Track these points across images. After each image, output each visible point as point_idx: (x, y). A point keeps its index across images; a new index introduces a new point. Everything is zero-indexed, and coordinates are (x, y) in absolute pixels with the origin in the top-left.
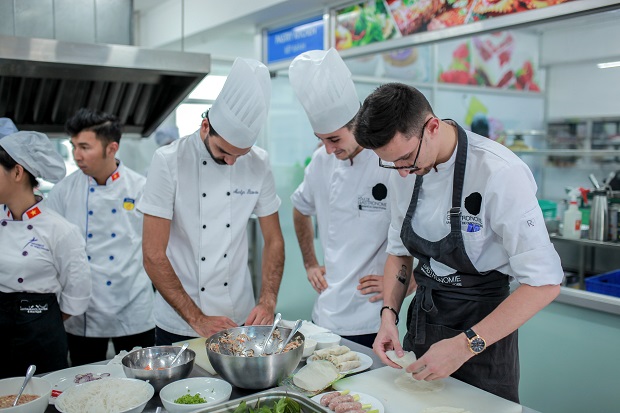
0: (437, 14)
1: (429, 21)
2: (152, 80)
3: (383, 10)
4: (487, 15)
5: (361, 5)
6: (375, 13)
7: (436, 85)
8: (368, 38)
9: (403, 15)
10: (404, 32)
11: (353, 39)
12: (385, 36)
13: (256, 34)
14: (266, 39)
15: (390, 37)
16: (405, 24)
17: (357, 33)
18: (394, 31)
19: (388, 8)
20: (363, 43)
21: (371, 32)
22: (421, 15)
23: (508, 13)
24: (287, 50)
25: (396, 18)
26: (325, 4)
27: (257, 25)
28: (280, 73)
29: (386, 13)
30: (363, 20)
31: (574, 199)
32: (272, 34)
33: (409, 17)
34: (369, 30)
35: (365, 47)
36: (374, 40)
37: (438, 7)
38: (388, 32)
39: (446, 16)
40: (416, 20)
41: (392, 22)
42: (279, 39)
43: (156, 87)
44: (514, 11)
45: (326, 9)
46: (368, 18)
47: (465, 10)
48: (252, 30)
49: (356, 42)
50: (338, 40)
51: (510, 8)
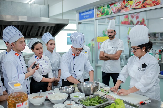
0: (123, 9)
1: (121, 10)
2: (54, 25)
3: (109, 8)
4: (135, 9)
5: (103, 6)
6: (107, 8)
7: (120, 25)
8: (105, 14)
9: (114, 9)
10: (114, 13)
11: (101, 15)
12: (110, 14)
13: (76, 13)
14: (79, 14)
15: (111, 14)
16: (115, 11)
17: (102, 13)
18: (112, 12)
19: (110, 7)
20: (104, 15)
21: (106, 13)
22: (119, 9)
23: (140, 8)
24: (84, 17)
25: (112, 9)
26: (94, 6)
27: (76, 11)
28: (82, 23)
29: (110, 8)
30: (104, 10)
31: (157, 52)
32: (80, 13)
33: (116, 9)
34: (105, 12)
35: (104, 16)
36: (107, 15)
37: (123, 7)
38: (110, 13)
39: (125, 9)
40: (117, 10)
41: (111, 10)
42: (82, 14)
43: (54, 27)
44: (142, 8)
45: (94, 7)
46: (105, 9)
47: (130, 8)
48: (75, 12)
49: (102, 15)
50: (97, 15)
51: (141, 7)
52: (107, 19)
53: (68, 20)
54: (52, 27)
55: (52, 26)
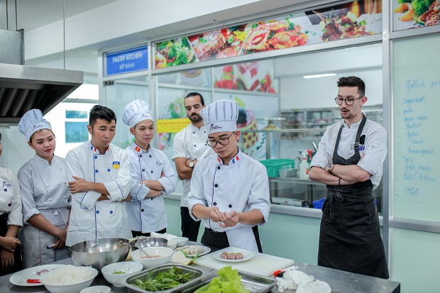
0: (222, 49)
1: (217, 53)
3: (187, 45)
4: (252, 51)
5: (173, 41)
6: (182, 46)
7: (213, 89)
8: (177, 62)
9: (200, 48)
10: (200, 58)
11: (167, 63)
12: (189, 61)
13: (99, 56)
14: (105, 59)
15: (192, 62)
16: (202, 54)
17: (170, 59)
18: (194, 57)
19: (191, 44)
20: (174, 64)
21: (179, 58)
22: (211, 48)
23: (263, 50)
24: (121, 67)
25: (195, 50)
26: (148, 39)
27: (99, 50)
28: (115, 82)
29: (189, 47)
30: (174, 50)
31: (305, 156)
32: (110, 56)
33: (204, 50)
34: (178, 56)
35: (175, 67)
36: (182, 63)
37: (222, 45)
38: (191, 58)
39: (227, 50)
40: (208, 51)
41: (193, 52)
42: (115, 60)
44: (267, 50)
45: (149, 42)
46: (177, 49)
47: (238, 48)
48: (96, 53)
49: (170, 64)
50: (157, 62)
51: (264, 48)
52: (179, 74)
53: (81, 74)
54: (31, 91)
55: (33, 88)
